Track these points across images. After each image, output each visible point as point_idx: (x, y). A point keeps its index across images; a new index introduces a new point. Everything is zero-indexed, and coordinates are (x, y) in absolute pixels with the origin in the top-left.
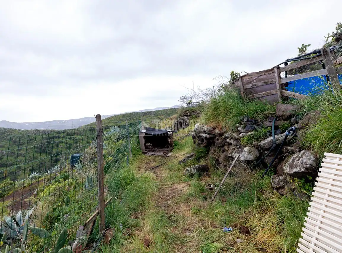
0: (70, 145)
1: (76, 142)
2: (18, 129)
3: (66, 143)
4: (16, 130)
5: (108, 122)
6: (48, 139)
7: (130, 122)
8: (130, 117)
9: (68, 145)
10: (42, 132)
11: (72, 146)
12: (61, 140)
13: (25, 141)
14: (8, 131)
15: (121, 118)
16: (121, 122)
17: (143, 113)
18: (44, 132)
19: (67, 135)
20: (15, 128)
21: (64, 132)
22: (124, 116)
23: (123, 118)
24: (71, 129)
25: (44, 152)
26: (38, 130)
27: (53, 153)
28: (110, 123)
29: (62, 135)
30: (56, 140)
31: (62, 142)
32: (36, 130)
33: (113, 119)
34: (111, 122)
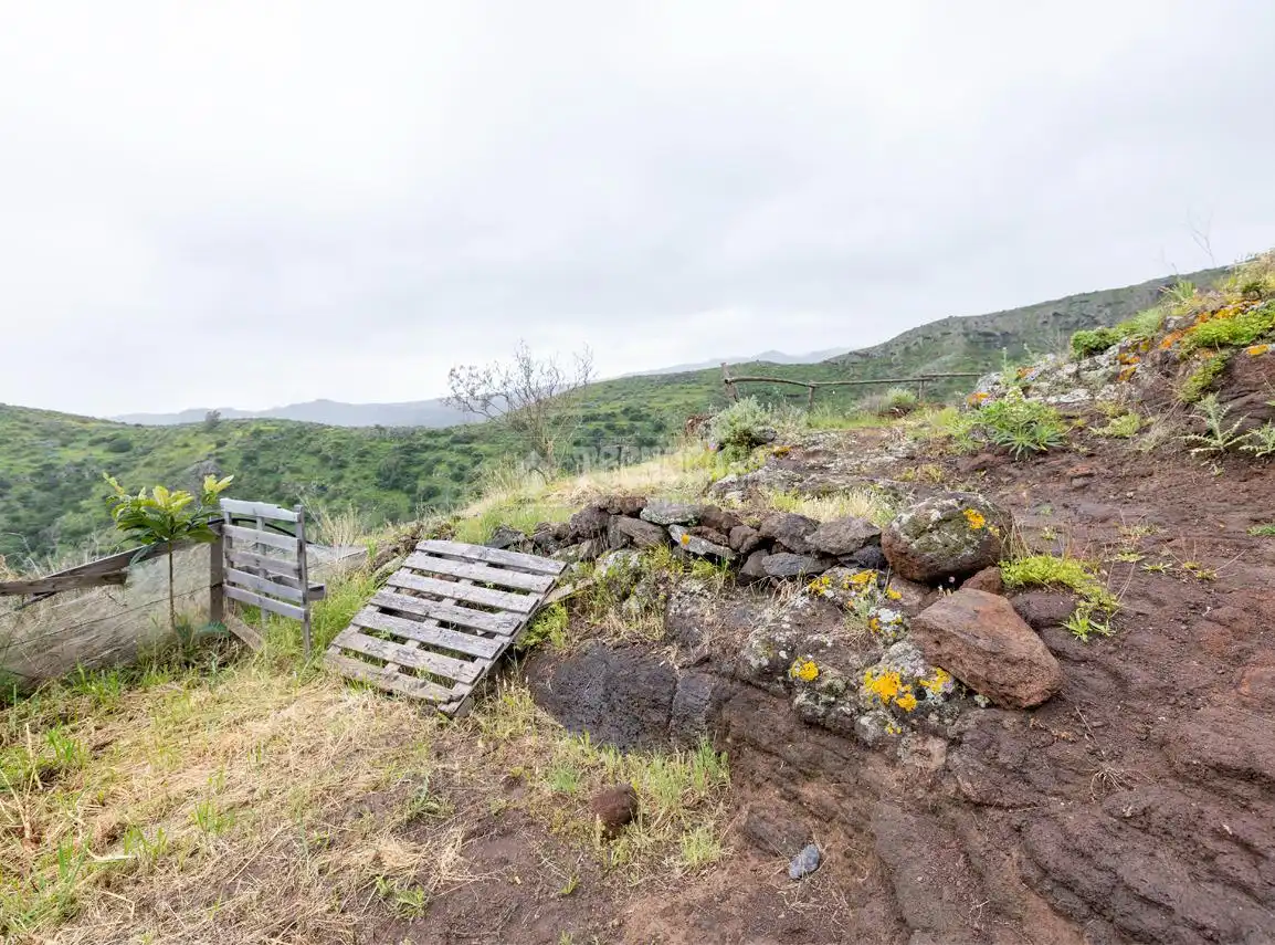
0: (462, 468)
1: (476, 463)
2: (333, 425)
3: (451, 465)
4: (329, 427)
5: (566, 404)
6: (408, 453)
7: (624, 404)
8: (624, 391)
9: (456, 470)
10: (392, 433)
11: (465, 473)
12: (440, 454)
13: (350, 457)
14: (311, 430)
15: (600, 393)
16: (600, 403)
17: (664, 377)
18: (396, 434)
19: (456, 441)
20: (326, 423)
21: (447, 432)
22: (610, 387)
23: (605, 392)
24: (465, 426)
25: (395, 486)
26: (383, 429)
27: (418, 491)
28: (568, 408)
29: (443, 441)
30: (429, 456)
31: (438, 461)
32: (377, 427)
33: (577, 395)
34: (574, 405)
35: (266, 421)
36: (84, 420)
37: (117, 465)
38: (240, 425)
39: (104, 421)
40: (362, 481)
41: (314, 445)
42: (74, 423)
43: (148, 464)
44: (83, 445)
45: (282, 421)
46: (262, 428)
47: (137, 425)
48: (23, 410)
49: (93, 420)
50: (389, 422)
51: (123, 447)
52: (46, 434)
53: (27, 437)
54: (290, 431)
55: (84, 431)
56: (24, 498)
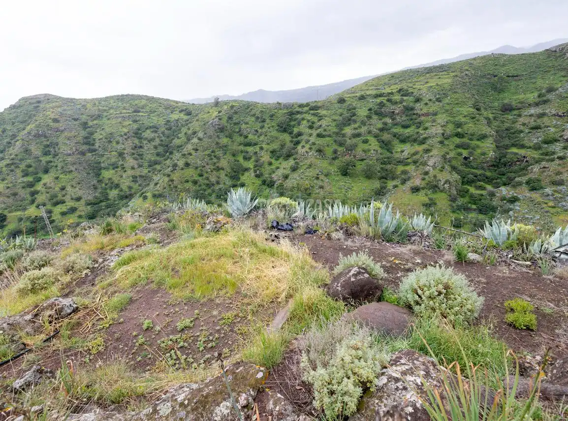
0: (313, 123)
1: (320, 120)
3: (308, 121)
4: (259, 103)
5: (366, 88)
6: (290, 115)
7: (399, 87)
8: (400, 79)
9: (310, 124)
10: (284, 105)
11: (314, 125)
12: (304, 116)
13: (266, 117)
14: (252, 105)
15: (386, 81)
16: (386, 87)
17: (426, 68)
18: (286, 106)
19: (311, 109)
21: (307, 105)
22: (392, 77)
23: (389, 80)
24: (316, 101)
25: (285, 131)
26: (280, 104)
27: (294, 133)
28: (368, 90)
29: (306, 109)
30: (299, 116)
31: (303, 119)
32: (278, 103)
33: (374, 83)
34: (371, 88)
35: (235, 101)
36: (177, 102)
37: (188, 121)
38: (226, 103)
39: (183, 103)
40: (271, 128)
41: (253, 112)
42: (174, 104)
43: (197, 120)
44: (177, 112)
45: (241, 101)
46: (234, 104)
47: (193, 104)
48: (159, 99)
49: (180, 102)
50: (283, 101)
51: (189, 114)
52: (166, 108)
53: (160, 109)
54: (244, 105)
55: (177, 107)
56: (163, 133)
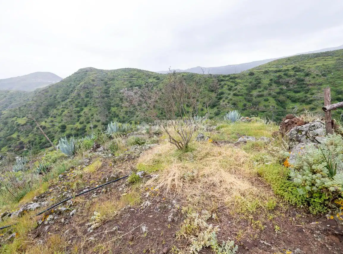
0: (232, 87)
1: (236, 85)
3: (228, 86)
4: (198, 74)
5: (269, 66)
7: (293, 66)
8: (295, 61)
9: (230, 87)
11: (232, 89)
12: (225, 82)
14: (194, 75)
15: (284, 62)
16: (283, 66)
18: (215, 76)
19: (231, 79)
21: (229, 76)
22: (289, 59)
23: (286, 62)
24: (234, 74)
27: (219, 92)
28: (270, 67)
29: (227, 78)
30: (223, 83)
31: (225, 84)
32: (210, 74)
33: (275, 63)
34: (273, 66)
35: (184, 73)
36: (152, 73)
37: (157, 83)
38: (179, 74)
39: (156, 73)
40: (205, 89)
41: (195, 79)
42: (151, 73)
43: (162, 83)
44: (152, 78)
45: (188, 73)
46: (184, 75)
47: (161, 74)
48: (143, 71)
49: (154, 73)
50: (213, 73)
51: (158, 79)
52: (147, 76)
53: (144, 76)
54: (190, 75)
55: (152, 75)
